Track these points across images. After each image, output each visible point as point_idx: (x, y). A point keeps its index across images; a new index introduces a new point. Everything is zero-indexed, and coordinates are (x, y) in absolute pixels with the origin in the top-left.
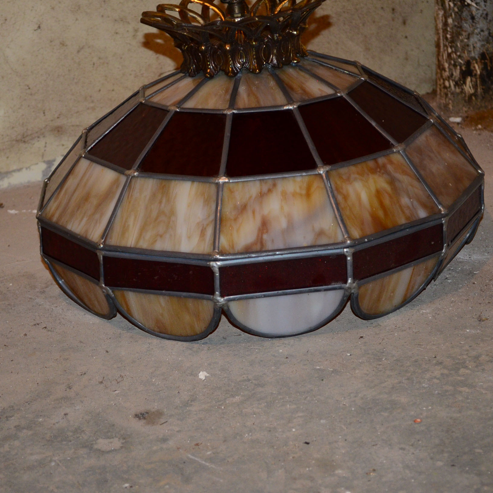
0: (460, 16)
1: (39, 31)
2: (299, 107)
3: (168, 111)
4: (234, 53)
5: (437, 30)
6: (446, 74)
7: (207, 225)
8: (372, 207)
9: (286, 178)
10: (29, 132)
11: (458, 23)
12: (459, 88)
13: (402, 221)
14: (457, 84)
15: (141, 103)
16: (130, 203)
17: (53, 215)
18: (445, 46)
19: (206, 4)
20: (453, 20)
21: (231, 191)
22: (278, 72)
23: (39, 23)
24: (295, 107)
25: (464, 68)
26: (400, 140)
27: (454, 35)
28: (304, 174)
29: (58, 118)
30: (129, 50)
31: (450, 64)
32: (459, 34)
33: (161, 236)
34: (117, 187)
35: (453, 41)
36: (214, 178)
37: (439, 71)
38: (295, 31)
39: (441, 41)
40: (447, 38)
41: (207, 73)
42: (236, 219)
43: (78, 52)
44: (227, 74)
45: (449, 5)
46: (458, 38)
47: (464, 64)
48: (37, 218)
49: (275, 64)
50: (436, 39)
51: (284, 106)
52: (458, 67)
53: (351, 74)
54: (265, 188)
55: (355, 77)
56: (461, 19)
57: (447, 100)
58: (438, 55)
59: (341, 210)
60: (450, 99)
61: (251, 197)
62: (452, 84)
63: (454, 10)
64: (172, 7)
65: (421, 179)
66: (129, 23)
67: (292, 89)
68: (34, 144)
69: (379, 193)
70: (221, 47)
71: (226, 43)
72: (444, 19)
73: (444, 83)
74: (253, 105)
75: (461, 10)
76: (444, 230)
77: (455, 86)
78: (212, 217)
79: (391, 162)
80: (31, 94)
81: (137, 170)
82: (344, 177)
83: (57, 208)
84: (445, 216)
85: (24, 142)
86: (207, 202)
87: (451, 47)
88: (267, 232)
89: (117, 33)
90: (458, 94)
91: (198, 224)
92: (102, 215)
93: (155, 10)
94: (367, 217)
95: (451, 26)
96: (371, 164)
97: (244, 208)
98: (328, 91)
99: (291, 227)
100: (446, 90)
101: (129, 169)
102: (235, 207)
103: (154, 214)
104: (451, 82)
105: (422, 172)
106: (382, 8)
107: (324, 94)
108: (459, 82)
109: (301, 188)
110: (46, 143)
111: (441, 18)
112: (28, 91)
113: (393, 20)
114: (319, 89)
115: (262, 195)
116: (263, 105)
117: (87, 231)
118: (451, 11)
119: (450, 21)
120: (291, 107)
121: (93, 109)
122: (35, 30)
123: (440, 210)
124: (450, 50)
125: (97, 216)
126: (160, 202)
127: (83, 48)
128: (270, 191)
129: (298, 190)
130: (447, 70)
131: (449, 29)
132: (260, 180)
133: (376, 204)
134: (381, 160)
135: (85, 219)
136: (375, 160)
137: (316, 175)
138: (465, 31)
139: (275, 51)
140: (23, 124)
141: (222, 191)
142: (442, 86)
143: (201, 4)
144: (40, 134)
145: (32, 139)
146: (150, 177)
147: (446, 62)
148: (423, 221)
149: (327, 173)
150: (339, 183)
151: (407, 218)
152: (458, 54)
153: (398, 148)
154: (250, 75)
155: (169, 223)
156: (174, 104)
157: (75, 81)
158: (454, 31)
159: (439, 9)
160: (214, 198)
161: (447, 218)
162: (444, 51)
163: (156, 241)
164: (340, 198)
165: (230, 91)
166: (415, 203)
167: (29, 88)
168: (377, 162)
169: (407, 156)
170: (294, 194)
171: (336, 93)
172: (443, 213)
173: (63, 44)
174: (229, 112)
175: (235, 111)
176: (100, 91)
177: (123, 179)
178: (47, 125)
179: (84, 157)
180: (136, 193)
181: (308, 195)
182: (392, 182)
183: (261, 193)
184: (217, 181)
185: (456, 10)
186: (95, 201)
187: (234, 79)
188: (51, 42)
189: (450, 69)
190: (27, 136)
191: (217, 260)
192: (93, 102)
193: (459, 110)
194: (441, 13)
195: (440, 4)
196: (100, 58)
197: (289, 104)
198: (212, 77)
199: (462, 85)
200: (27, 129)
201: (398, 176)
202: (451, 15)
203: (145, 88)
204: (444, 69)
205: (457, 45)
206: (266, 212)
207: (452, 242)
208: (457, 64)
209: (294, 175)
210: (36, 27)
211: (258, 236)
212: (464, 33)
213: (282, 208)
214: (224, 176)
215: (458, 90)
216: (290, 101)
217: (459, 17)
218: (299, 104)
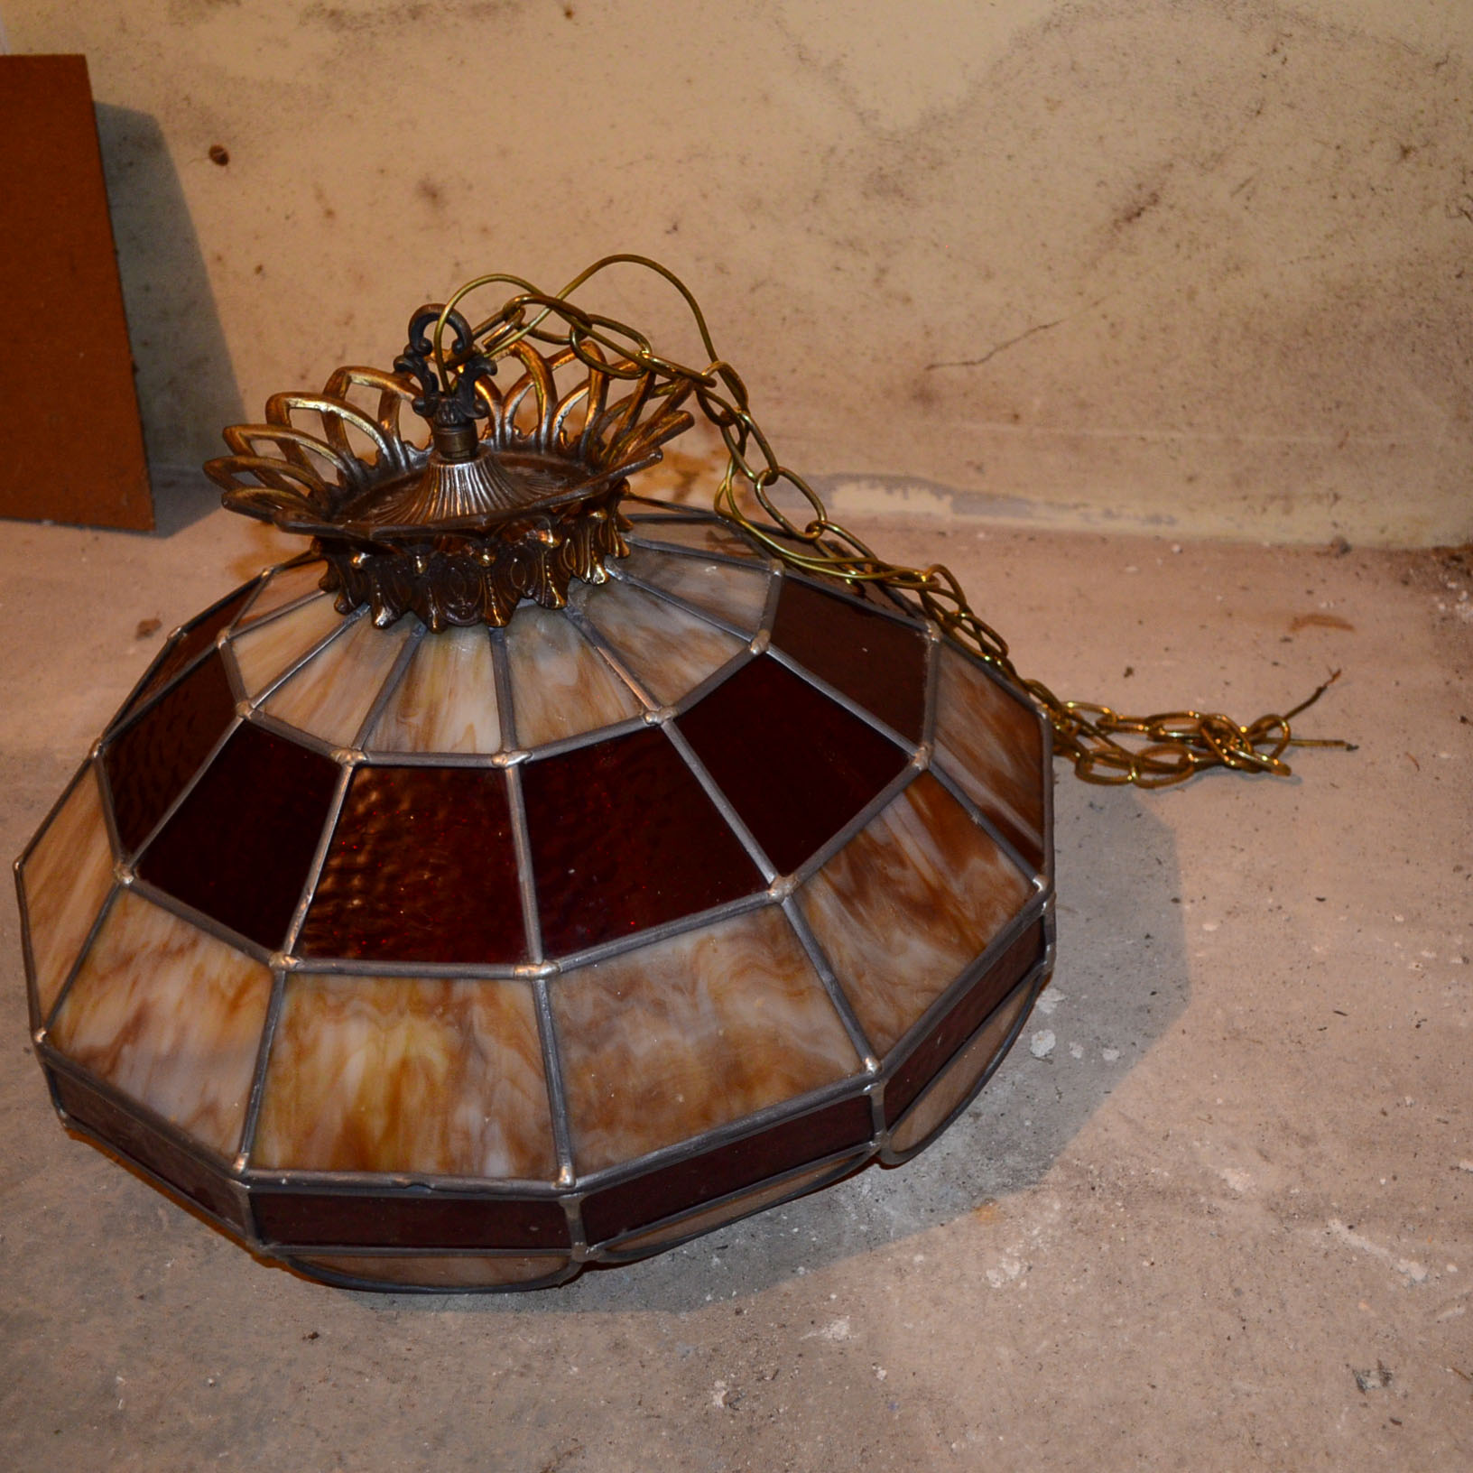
1: (675, 235)
21: (125, 911)
23: (675, 220)
36: (122, 861)
42: (102, 980)
43: (753, 290)
54: (176, 942)
61: (145, 945)
66: (866, 253)
69: (403, 1071)
79: (491, 1001)
82: (331, 1000)
88: (133, 1042)
89: (838, 269)
96: (429, 990)
102: (115, 951)
114: (469, 728)
115: (164, 954)
121: (779, 402)
122: (668, 232)
123: (559, 1174)
127: (762, 284)
128: (181, 951)
129: (224, 981)
133: (379, 1095)
134: (465, 989)
151: (449, 1165)
153: (538, 968)
164: (285, 1050)
166: (496, 1130)
168: (448, 990)
170: (214, 988)
171: (497, 754)
172: (564, 1182)
173: (721, 269)
176: (794, 371)
181: (234, 1006)
182: (465, 1051)
183: (165, 946)
192: (778, 388)
196: (797, 310)
201: (489, 1042)
210: (669, 226)
211: (115, 1043)
213: (181, 1004)
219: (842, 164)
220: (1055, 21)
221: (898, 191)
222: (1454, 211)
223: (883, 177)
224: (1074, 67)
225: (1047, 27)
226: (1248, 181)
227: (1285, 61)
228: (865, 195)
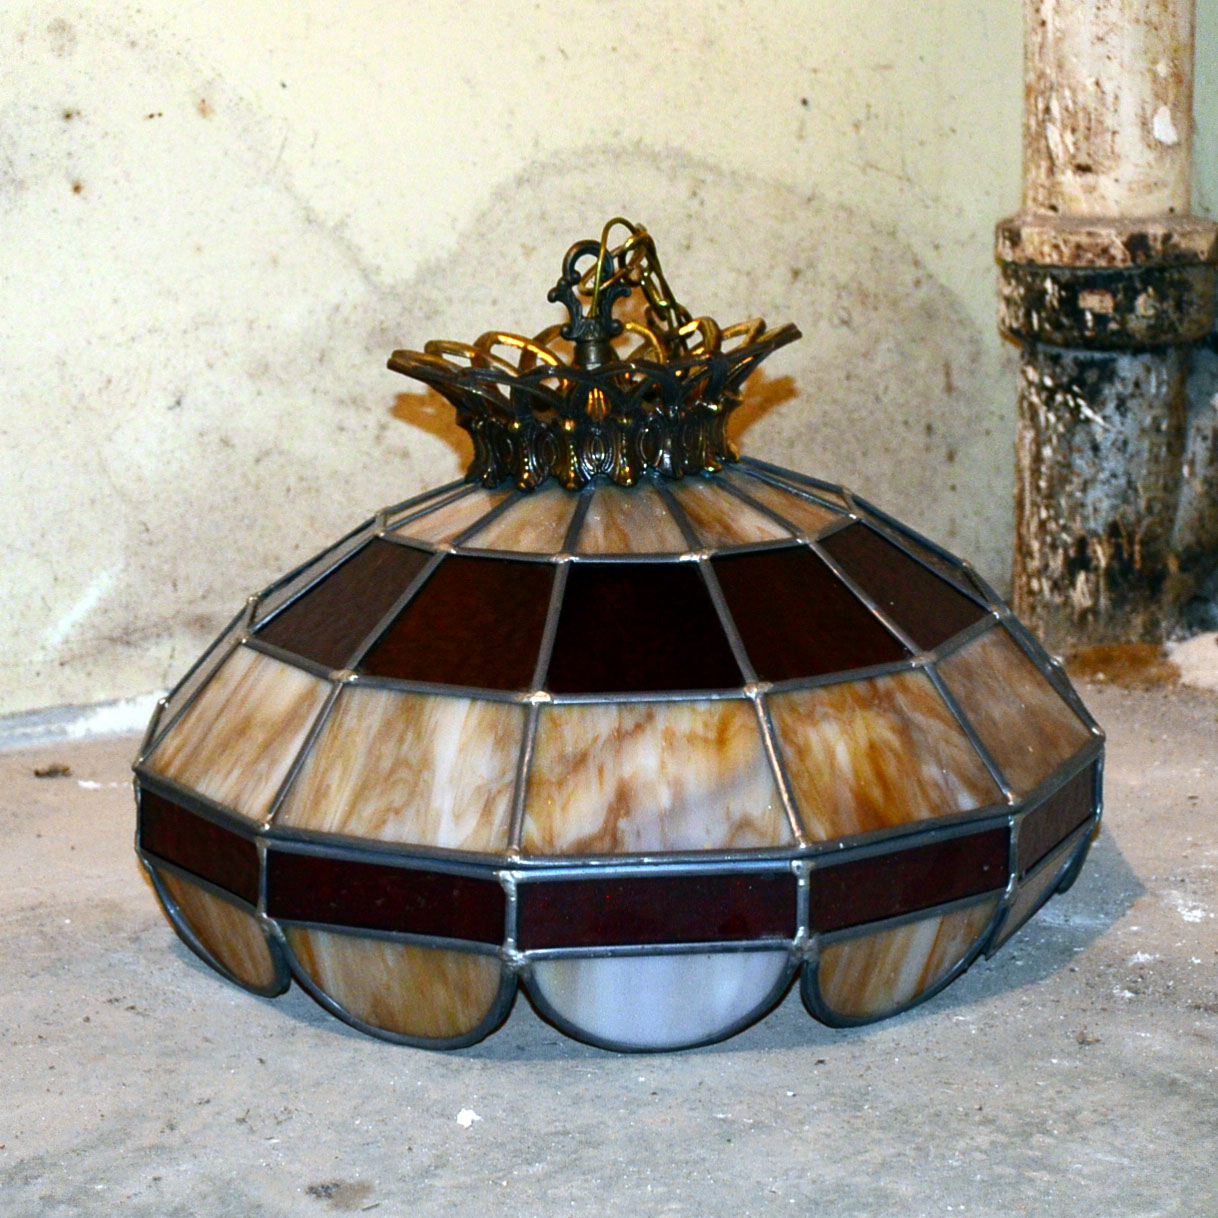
0: (1069, 442)
1: (178, 409)
2: (713, 559)
3: (432, 554)
4: (582, 441)
5: (1019, 471)
6: (1035, 564)
7: (499, 792)
8: (857, 777)
9: (674, 702)
10: (140, 624)
11: (1065, 457)
12: (1060, 595)
13: (924, 813)
14: (1056, 586)
15: (377, 538)
16: (335, 737)
17: (168, 764)
18: (1034, 504)
19: (531, 348)
20: (1054, 451)
21: (555, 724)
22: (672, 488)
23: (178, 394)
24: (705, 557)
25: (1072, 552)
26: (926, 645)
27: (1056, 482)
28: (715, 697)
29: (204, 597)
30: (365, 467)
31: (1043, 543)
32: (1065, 480)
33: (397, 812)
34: (311, 706)
35: (1051, 496)
36: (521, 694)
37: (1019, 558)
38: (716, 402)
39: (1027, 494)
40: (1038, 489)
41: (522, 480)
42: (561, 784)
43: (258, 461)
44: (562, 483)
45: (1047, 420)
46: (1063, 488)
47: (1073, 545)
48: (135, 769)
49: (666, 470)
50: (1016, 491)
51: (681, 554)
52: (1061, 551)
53: (831, 508)
54: (629, 723)
55: (836, 512)
56: (1071, 449)
57: (1034, 619)
58: (1020, 524)
59: (789, 776)
60: (1040, 618)
61: (595, 740)
62: (1046, 585)
63: (1055, 429)
64: (458, 349)
65: (967, 729)
66: (368, 409)
67: (699, 521)
68: (148, 649)
69: (874, 751)
70: (556, 426)
71: (565, 418)
72: (1034, 448)
73: (1028, 583)
74: (615, 550)
75: (1070, 430)
76: (1012, 841)
77: (1052, 590)
78: (511, 776)
79: (905, 689)
80: (151, 543)
81: (356, 671)
82: (802, 710)
83: (179, 750)
84: (1015, 811)
85: (128, 643)
86: (501, 743)
87: (1047, 508)
88: (628, 813)
89: (342, 429)
90: (1058, 608)
91: (479, 789)
92: (273, 763)
93: (422, 351)
94: (847, 798)
95: (1048, 463)
96: (861, 687)
97: (580, 761)
98: (779, 533)
99: (679, 808)
100: (1031, 599)
101: (340, 667)
102: (562, 758)
103: (386, 764)
104: (1044, 580)
105: (971, 717)
106: (906, 423)
107: (767, 539)
108: (1060, 583)
109: (706, 725)
110: (174, 650)
111: (1027, 446)
112: (145, 536)
113: (928, 449)
114: (759, 528)
115: (620, 737)
116: (636, 550)
117: (238, 797)
118: (1050, 432)
119: (1047, 452)
120: (695, 558)
122: (169, 409)
123: (1006, 799)
124: (1044, 514)
125: (263, 765)
126: (401, 740)
127: (267, 453)
128: (639, 727)
129: (700, 729)
130: (1037, 555)
131: (1044, 469)
132: (619, 704)
133: (867, 771)
134: (884, 683)
135: (236, 772)
136: (870, 679)
137: (742, 699)
138: (1079, 475)
139: (669, 443)
140: (127, 606)
141: (537, 720)
142: (1025, 589)
143: (519, 347)
144: (162, 629)
145: (145, 638)
146: (382, 687)
147: (1036, 538)
148: (969, 818)
149: (766, 697)
150: (789, 720)
151: (934, 808)
152: (1062, 522)
153: (923, 659)
154: (613, 490)
155: (416, 784)
156: (445, 541)
157: (246, 521)
158: (1055, 472)
159: (1025, 427)
160: (518, 736)
161: (1020, 817)
162: (1032, 515)
163: (384, 822)
164: (789, 751)
165: (568, 519)
166: (953, 779)
167: (147, 530)
168: (874, 687)
169: (939, 678)
170: (691, 739)
171: (795, 537)
172: (1011, 803)
173: (225, 442)
174: (562, 560)
175: (575, 559)
176: (297, 547)
177: (325, 689)
178: (178, 612)
179: (246, 645)
180: (350, 721)
181: (721, 741)
182: (905, 729)
183: (619, 731)
184: (525, 700)
185: (1061, 429)
186: (259, 736)
187: (578, 494)
188: (201, 435)
189: (1043, 555)
190: (135, 631)
191: (512, 867)
193: (1059, 642)
194: (1030, 435)
195: (1028, 415)
196: (301, 479)
197: (691, 550)
198: (530, 490)
199: (1067, 588)
200: (136, 617)
201: (919, 718)
202: (1050, 440)
203: (389, 512)
204: (1030, 554)
205: (1059, 504)
206: (627, 771)
207: (1028, 871)
208: (1058, 543)
209: (692, 698)
210: (172, 401)
211: (606, 822)
212: (1076, 480)
213: (663, 765)
214: (543, 690)
215: (1058, 599)
216: (695, 545)
217: (1066, 442)
218: (713, 552)
219: (346, 321)
220: (526, 177)
222: (836, 321)
223: (383, 330)
224: (543, 216)
225: (520, 181)
227: (702, 203)
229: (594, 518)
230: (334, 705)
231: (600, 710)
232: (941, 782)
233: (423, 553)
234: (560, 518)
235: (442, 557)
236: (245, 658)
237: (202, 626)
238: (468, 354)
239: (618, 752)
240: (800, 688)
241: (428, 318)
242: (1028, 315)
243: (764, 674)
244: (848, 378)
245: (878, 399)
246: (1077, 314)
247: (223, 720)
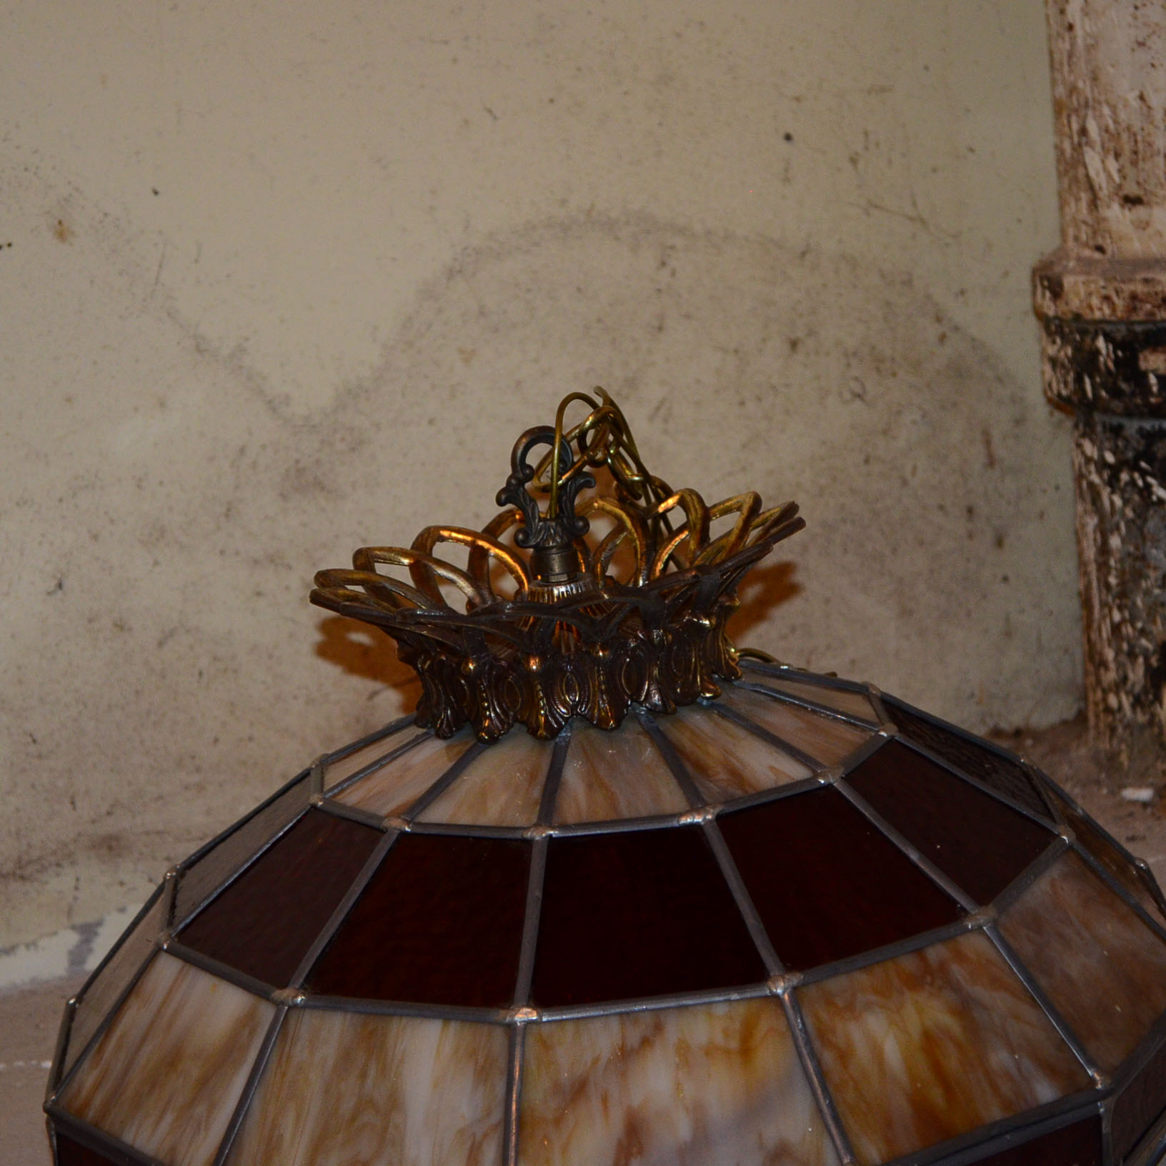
0: (1141, 530)
1: (60, 594)
2: (719, 818)
3: (383, 831)
4: (550, 678)
5: (1082, 564)
6: (1111, 676)
7: (485, 1136)
8: (912, 1078)
9: (687, 1006)
10: (35, 854)
11: (1137, 548)
12: (1144, 713)
13: (994, 1113)
14: (1137, 702)
15: (314, 807)
16: (284, 1074)
17: (87, 1104)
18: (1104, 604)
19: (481, 543)
20: (1123, 541)
21: (546, 1046)
22: (664, 724)
23: (59, 576)
24: (709, 817)
25: (1154, 661)
26: (982, 898)
27: (1127, 577)
28: (735, 996)
29: (109, 813)
30: (291, 635)
31: (1118, 652)
32: (1139, 575)
34: (252, 1033)
35: (1123, 594)
36: (502, 1012)
37: (1091, 668)
38: (708, 617)
39: (1095, 591)
40: (1108, 586)
41: (483, 729)
42: (558, 1121)
43: (161, 644)
44: (533, 732)
45: (1112, 503)
46: (1138, 585)
47: (1155, 651)
48: (46, 1110)
49: (656, 705)
50: (1081, 587)
51: (681, 815)
52: (1141, 660)
53: (853, 721)
54: (634, 1037)
55: (863, 730)
56: (1144, 538)
57: (1115, 742)
58: (1088, 627)
59: (831, 1089)
60: (1121, 741)
61: (596, 1060)
62: (1126, 702)
63: (1123, 515)
64: (390, 555)
65: (1040, 998)
66: (290, 567)
67: (702, 769)
68: (46, 883)
69: (930, 1042)
70: (518, 664)
71: (529, 655)
72: (1099, 536)
73: (1105, 700)
74: (601, 815)
75: (1141, 515)
76: (1104, 1132)
77: (1133, 707)
78: (497, 1115)
79: (960, 957)
80: (40, 757)
81: (303, 989)
82: (840, 1002)
83: (97, 1086)
84: (1104, 1095)
85: (23, 878)
86: (482, 1074)
87: (1120, 608)
88: (640, 1152)
89: (259, 594)
90: (1142, 728)
91: (461, 1132)
92: (212, 1107)
94: (900, 1105)
95: (1118, 556)
96: (909, 963)
97: (578, 1090)
98: (795, 772)
99: (702, 1139)
100: (1110, 719)
101: (283, 986)
102: (557, 1087)
103: (347, 1106)
104: (1124, 697)
105: (1043, 982)
106: (941, 508)
107: (783, 781)
108: (1143, 698)
109: (725, 1031)
110: (78, 880)
111: (1091, 536)
112: (32, 749)
113: (970, 536)
114: (772, 768)
115: (626, 1056)
116: (626, 813)
117: (173, 1150)
118: (1117, 518)
119: (1115, 542)
120: (698, 819)
121: (200, 788)
122: (49, 593)
123: (1092, 1081)
124: (1117, 616)
125: (200, 1110)
126: (363, 1075)
127: (171, 634)
128: (646, 1042)
129: (719, 1039)
130: (1112, 666)
131: (1112, 562)
132: (621, 1014)
133: (923, 1069)
134: (936, 953)
135: (169, 1118)
136: (919, 952)
137: (766, 997)
138: (1155, 568)
139: (656, 672)
140: (18, 833)
141: (523, 1044)
142: (1101, 707)
143: (466, 543)
144: (62, 857)
145: (43, 869)
146: (335, 1008)
147: (1110, 645)
148: (1049, 1111)
149: (795, 991)
150: (824, 1016)
151: (1006, 1105)
152: (1139, 625)
153: (979, 918)
154: (593, 733)
155: (385, 1129)
156: (396, 814)
157: (153, 717)
158: (1127, 566)
159: (1085, 511)
160: (502, 1063)
161: (1111, 1101)
162: (1103, 617)
164: (828, 1057)
165: (542, 779)
166: (1027, 1064)
167: (34, 741)
168: (923, 959)
169: (1002, 939)
170: (710, 1050)
171: (816, 775)
172: (1099, 1086)
173: (120, 626)
174: (539, 835)
175: (554, 833)
176: (216, 740)
177: (267, 1013)
178: (79, 834)
179: (167, 951)
180: (300, 1052)
181: (746, 1051)
182: (964, 1008)
183: (622, 1048)
184: (508, 1019)
185: (1129, 513)
186: (195, 1070)
187: (553, 743)
188: (90, 621)
189: (1120, 666)
190: (29, 863)
192: (198, 770)
193: (1147, 769)
194: (1092, 522)
195: (1088, 497)
196: (215, 659)
197: (693, 810)
198: (494, 740)
199: (1152, 703)
200: (29, 846)
201: (980, 992)
202: (1118, 528)
204: (1103, 664)
205: (1134, 604)
206: (636, 1099)
207: (1125, 1159)
208: (1137, 650)
209: (707, 1000)
210: (52, 584)
211: (617, 1163)
212: (1152, 574)
213: (678, 1087)
214: (528, 1006)
215: (1141, 718)
216: (696, 802)
217: (1137, 530)
218: (719, 809)
219: (254, 465)
220: (458, 268)
221: (319, 485)
222: (847, 396)
223: (300, 471)
224: (482, 313)
225: (451, 274)
226: (662, 402)
227: (673, 274)
228: (284, 496)
229: (573, 773)
230: (280, 1031)
231: (598, 1025)
232: (1014, 1071)
233: (369, 830)
234: (533, 777)
235: (394, 837)
236: (168, 967)
237: (110, 848)
238: (406, 561)
239: (623, 1075)
240: (836, 973)
241: (353, 450)
242: (1079, 380)
243: (792, 962)
244: (867, 461)
245: (905, 482)
246: (1139, 378)
247: (148, 1048)
